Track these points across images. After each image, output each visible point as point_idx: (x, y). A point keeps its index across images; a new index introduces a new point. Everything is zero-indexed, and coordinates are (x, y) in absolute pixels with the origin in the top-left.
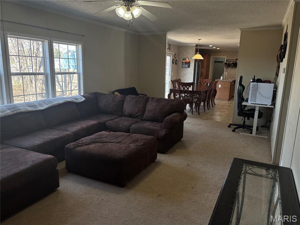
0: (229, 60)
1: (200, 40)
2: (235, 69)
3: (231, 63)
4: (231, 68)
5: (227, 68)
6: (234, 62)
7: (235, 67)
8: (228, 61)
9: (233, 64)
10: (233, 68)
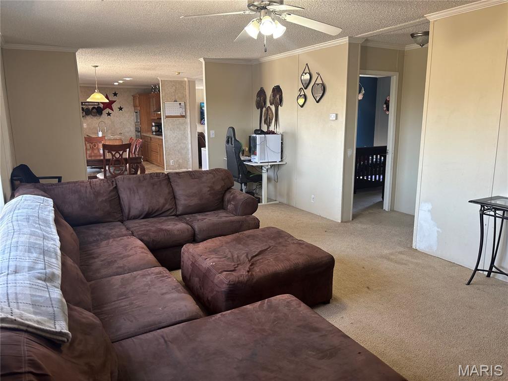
0: (85, 103)
1: (97, 66)
2: (98, 118)
3: (91, 107)
4: (92, 116)
5: (85, 117)
6: (96, 107)
7: (99, 114)
8: (85, 105)
9: (94, 110)
10: (96, 117)
